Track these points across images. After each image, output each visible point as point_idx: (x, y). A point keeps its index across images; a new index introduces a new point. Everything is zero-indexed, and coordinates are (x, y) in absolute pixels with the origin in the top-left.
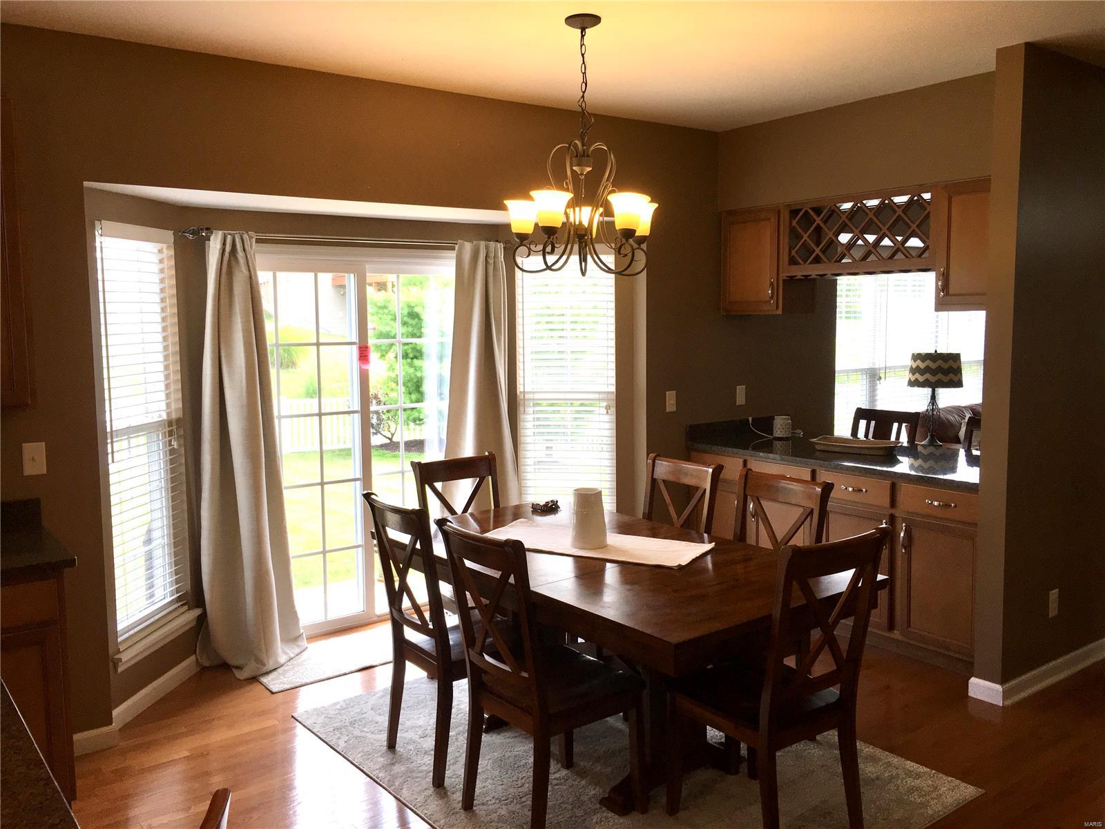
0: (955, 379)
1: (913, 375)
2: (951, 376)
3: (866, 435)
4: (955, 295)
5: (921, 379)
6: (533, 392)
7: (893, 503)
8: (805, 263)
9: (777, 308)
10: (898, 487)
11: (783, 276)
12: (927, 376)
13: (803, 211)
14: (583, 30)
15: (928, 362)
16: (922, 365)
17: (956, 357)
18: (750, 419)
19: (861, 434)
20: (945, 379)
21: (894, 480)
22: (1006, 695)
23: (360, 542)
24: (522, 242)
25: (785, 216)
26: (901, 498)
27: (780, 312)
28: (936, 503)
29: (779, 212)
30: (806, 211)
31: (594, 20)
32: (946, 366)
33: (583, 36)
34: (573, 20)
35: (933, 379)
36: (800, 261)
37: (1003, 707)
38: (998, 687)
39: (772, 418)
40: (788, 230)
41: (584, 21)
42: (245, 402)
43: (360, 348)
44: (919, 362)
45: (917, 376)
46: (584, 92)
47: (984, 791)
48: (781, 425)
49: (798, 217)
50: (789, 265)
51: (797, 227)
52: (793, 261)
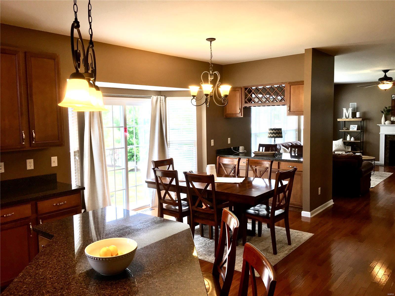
0: (281, 136)
1: (270, 134)
2: (280, 135)
3: (262, 151)
4: (292, 112)
5: (272, 136)
6: (172, 141)
7: (279, 168)
8: (249, 103)
9: (242, 115)
10: (280, 163)
11: (243, 106)
12: (274, 135)
13: (248, 88)
14: (211, 42)
15: (274, 131)
16: (272, 132)
17: (280, 129)
18: (232, 147)
19: (261, 150)
20: (278, 136)
21: (279, 161)
22: (311, 214)
23: (124, 188)
24: (194, 98)
25: (243, 90)
26: (281, 166)
27: (242, 116)
28: (291, 167)
29: (242, 88)
30: (249, 88)
31: (214, 39)
32: (278, 132)
34: (208, 39)
35: (275, 136)
36: (248, 102)
37: (311, 218)
38: (309, 213)
39: (239, 147)
40: (244, 94)
41: (211, 40)
42: (99, 144)
43: (125, 128)
44: (271, 131)
45: (271, 135)
46: (211, 58)
47: (314, 234)
48: (241, 149)
49: (247, 90)
50: (245, 103)
51: (247, 92)
52: (246, 102)
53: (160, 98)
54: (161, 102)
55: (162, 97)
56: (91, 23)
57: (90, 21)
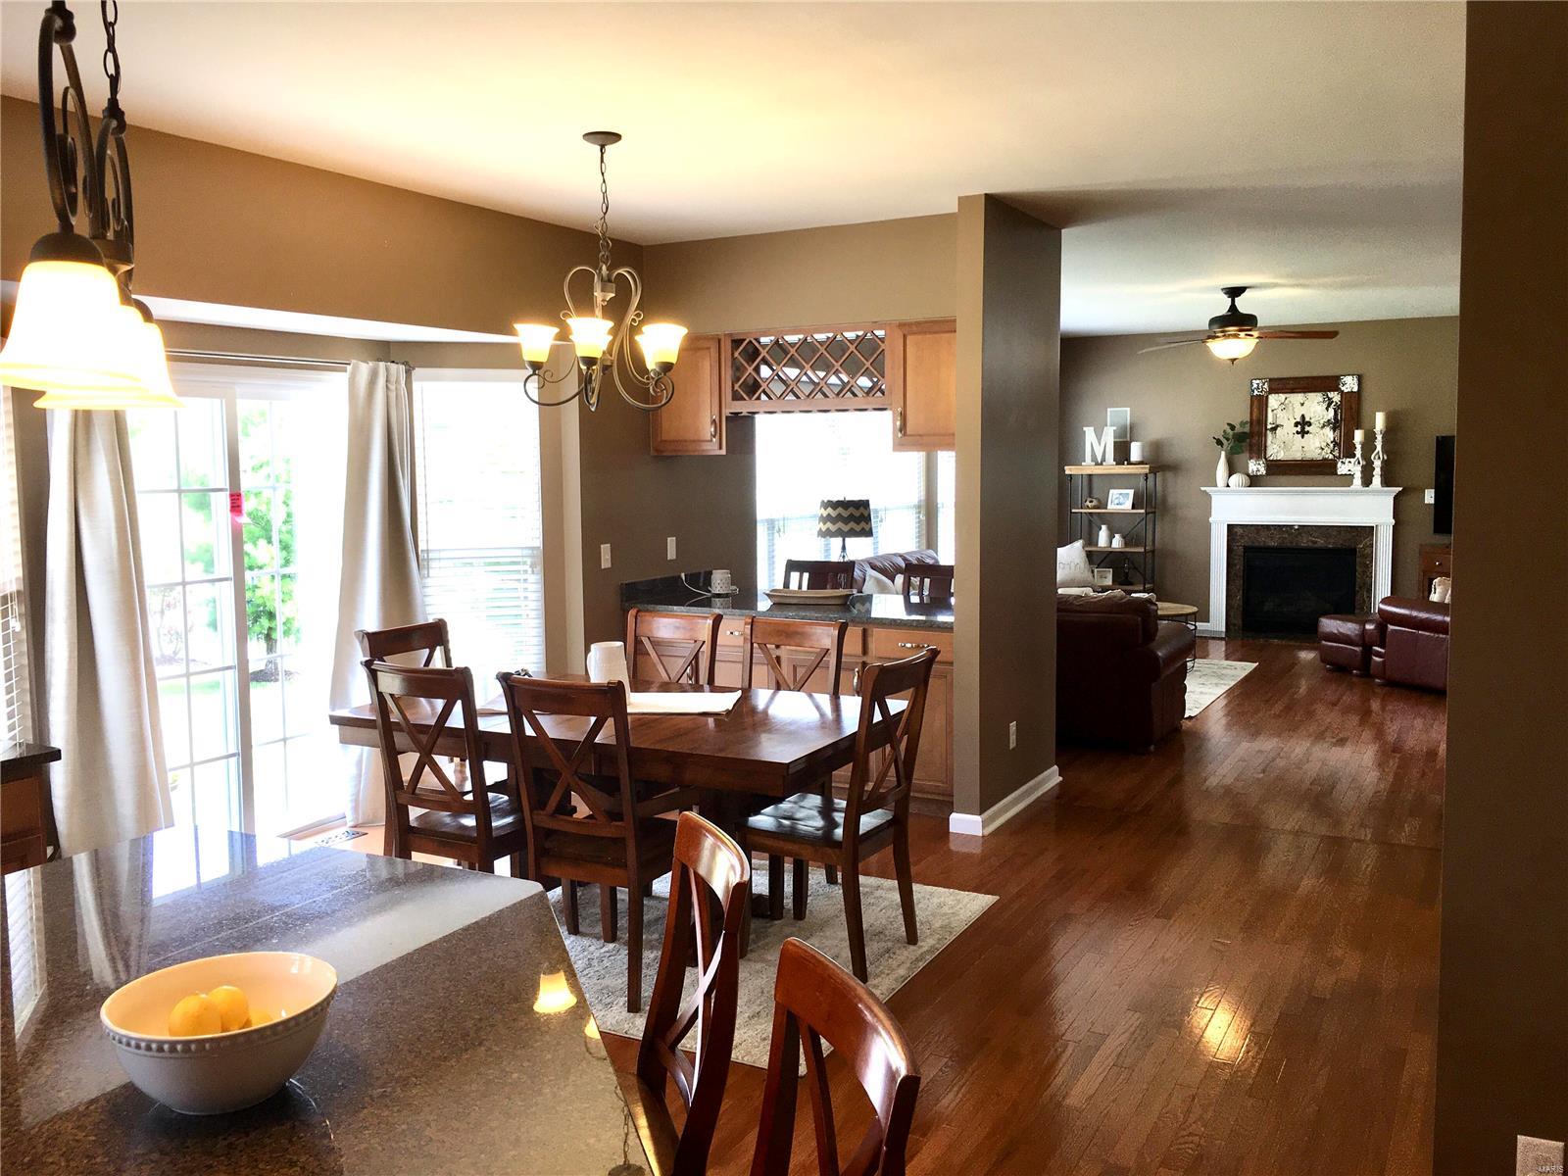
0: (867, 529)
1: (825, 524)
2: (863, 524)
3: (800, 587)
4: (911, 436)
5: (833, 528)
6: (439, 550)
7: (865, 651)
8: (750, 399)
9: (720, 448)
10: (870, 632)
11: (726, 412)
12: (840, 525)
13: (746, 342)
14: (602, 147)
15: (840, 510)
16: (834, 514)
17: (865, 504)
18: (683, 575)
19: (794, 586)
20: (858, 528)
21: (866, 626)
22: (985, 824)
23: (233, 749)
24: (534, 371)
25: (727, 346)
26: (872, 646)
27: (723, 452)
28: (909, 645)
29: (719, 341)
30: (750, 342)
31: (615, 137)
32: (857, 514)
33: (602, 154)
34: (591, 136)
35: (846, 528)
36: (745, 396)
37: (983, 836)
38: (978, 819)
39: (711, 573)
40: (730, 364)
41: (605, 139)
43: (232, 495)
44: (830, 510)
45: (829, 525)
46: (605, 214)
47: (998, 897)
48: (720, 581)
49: (741, 348)
50: (733, 400)
51: (739, 357)
52: (736, 397)
53: (387, 369)
54: (392, 387)
55: (393, 366)
56: (112, 24)
57: (111, 18)
